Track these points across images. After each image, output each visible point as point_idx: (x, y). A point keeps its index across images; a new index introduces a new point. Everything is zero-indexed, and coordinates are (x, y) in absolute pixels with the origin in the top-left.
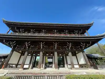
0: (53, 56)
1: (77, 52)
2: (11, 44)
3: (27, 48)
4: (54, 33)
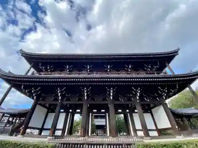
0: (107, 114)
1: (152, 105)
2: (33, 91)
3: (60, 98)
4: (107, 71)
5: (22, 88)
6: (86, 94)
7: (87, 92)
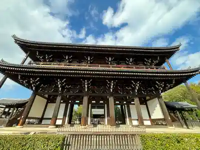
0: (106, 105)
1: (148, 98)
2: (31, 82)
3: (60, 90)
4: (108, 64)
5: (19, 78)
6: (86, 86)
7: (88, 84)
